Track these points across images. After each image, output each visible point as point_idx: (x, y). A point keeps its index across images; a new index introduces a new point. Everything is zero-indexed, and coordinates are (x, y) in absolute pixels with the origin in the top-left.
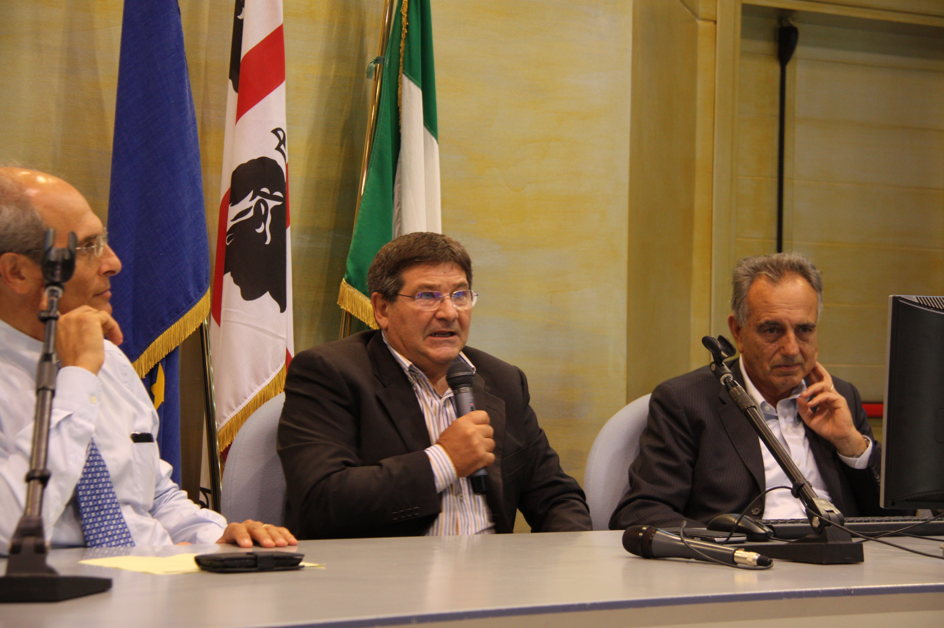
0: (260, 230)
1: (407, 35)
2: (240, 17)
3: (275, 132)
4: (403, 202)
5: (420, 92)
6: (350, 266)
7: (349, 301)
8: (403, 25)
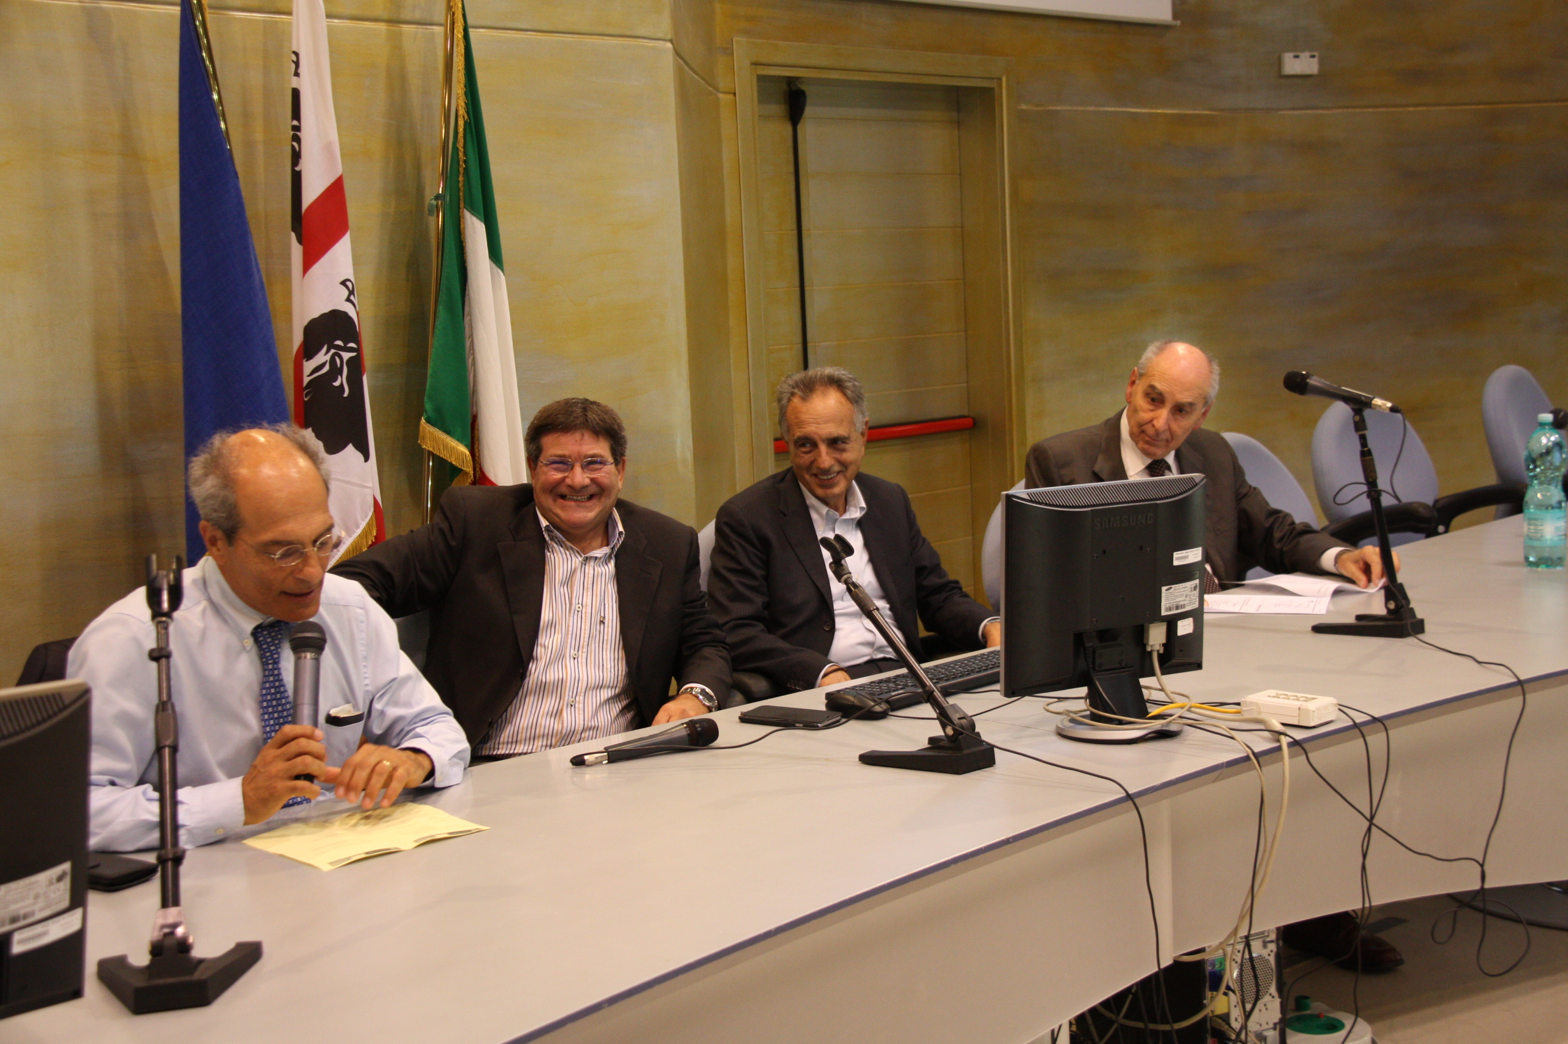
0: (337, 384)
1: (466, 169)
2: (297, 169)
3: (343, 283)
4: (475, 335)
5: (484, 226)
6: (428, 406)
7: (430, 441)
8: (461, 160)
